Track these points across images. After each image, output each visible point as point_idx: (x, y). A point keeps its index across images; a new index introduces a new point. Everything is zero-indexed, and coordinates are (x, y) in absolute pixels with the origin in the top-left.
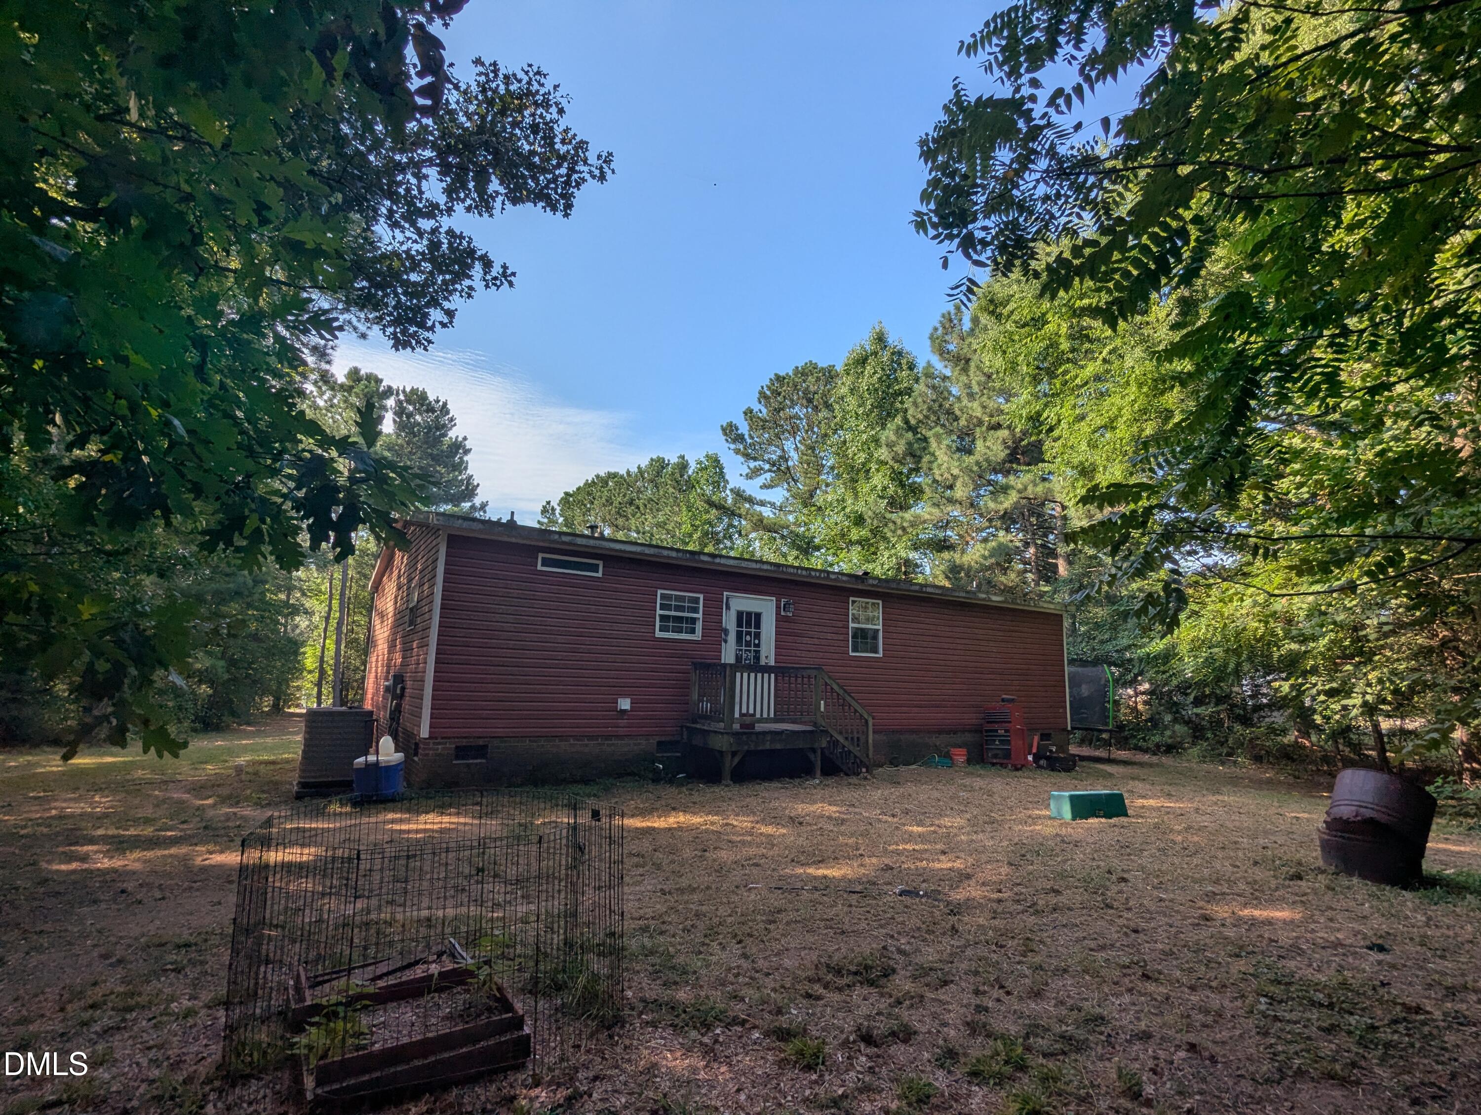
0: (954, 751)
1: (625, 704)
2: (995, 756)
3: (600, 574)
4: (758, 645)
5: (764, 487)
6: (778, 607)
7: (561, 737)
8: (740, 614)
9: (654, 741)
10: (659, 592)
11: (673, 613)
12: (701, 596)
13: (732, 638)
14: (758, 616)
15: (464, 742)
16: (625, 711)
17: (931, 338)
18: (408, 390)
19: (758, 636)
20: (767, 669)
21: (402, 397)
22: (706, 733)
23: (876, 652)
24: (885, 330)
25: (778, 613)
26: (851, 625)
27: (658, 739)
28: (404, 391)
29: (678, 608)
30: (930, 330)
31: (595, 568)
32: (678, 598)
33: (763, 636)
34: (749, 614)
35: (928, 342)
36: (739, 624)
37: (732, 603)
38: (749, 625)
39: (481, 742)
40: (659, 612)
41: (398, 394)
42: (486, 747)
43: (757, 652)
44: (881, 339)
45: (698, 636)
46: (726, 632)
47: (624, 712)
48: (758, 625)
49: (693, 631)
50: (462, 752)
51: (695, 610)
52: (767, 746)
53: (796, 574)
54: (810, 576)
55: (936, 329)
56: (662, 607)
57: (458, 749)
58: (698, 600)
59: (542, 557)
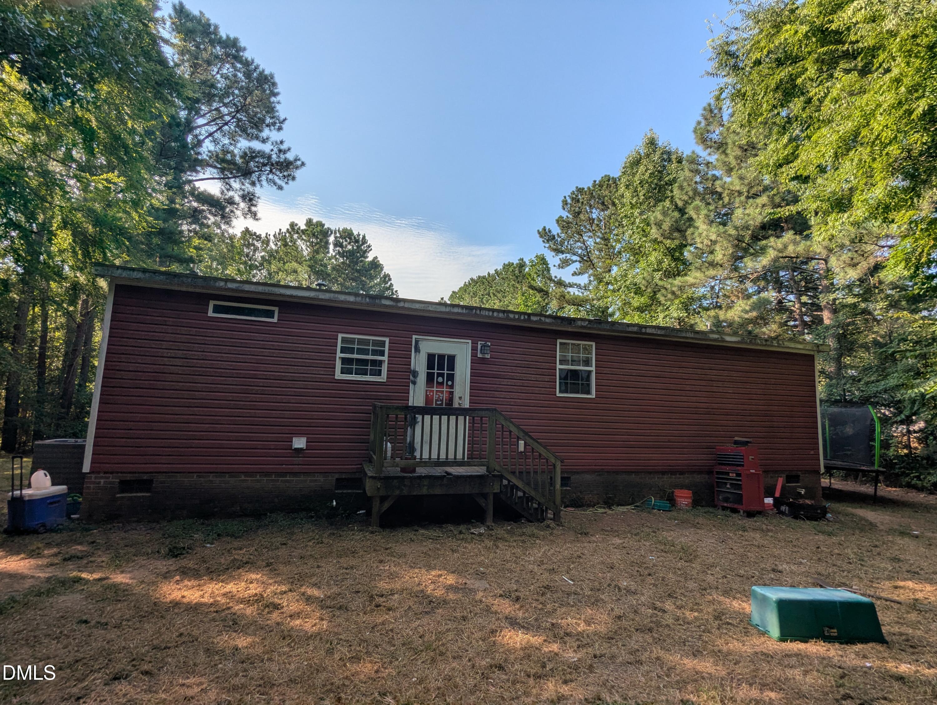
0: (678, 492)
1: (299, 443)
2: (726, 500)
3: (275, 320)
4: (452, 387)
5: (575, 274)
6: (474, 349)
7: (232, 474)
8: (431, 357)
9: (332, 479)
10: (340, 336)
11: (355, 356)
12: (387, 340)
13: (422, 379)
14: (452, 359)
15: (129, 477)
16: (301, 449)
17: (695, 131)
18: (341, 229)
19: (451, 377)
20: (461, 412)
21: (338, 235)
23: (588, 392)
24: (655, 136)
25: (474, 355)
26: (559, 366)
27: (337, 476)
28: (339, 231)
29: (360, 351)
30: (694, 125)
31: (270, 314)
32: (360, 342)
33: (457, 378)
34: (441, 357)
35: (693, 136)
36: (430, 366)
37: (422, 345)
38: (441, 367)
39: (145, 477)
40: (339, 355)
41: (335, 233)
42: (151, 481)
43: (452, 393)
44: (652, 143)
45: (383, 378)
46: (415, 374)
47: (298, 450)
48: (452, 367)
49: (379, 373)
50: (126, 486)
51: (382, 353)
52: (424, 491)
53: (492, 317)
54: (508, 318)
55: (699, 123)
56: (343, 350)
57: (122, 482)
58: (383, 344)
59: (212, 304)
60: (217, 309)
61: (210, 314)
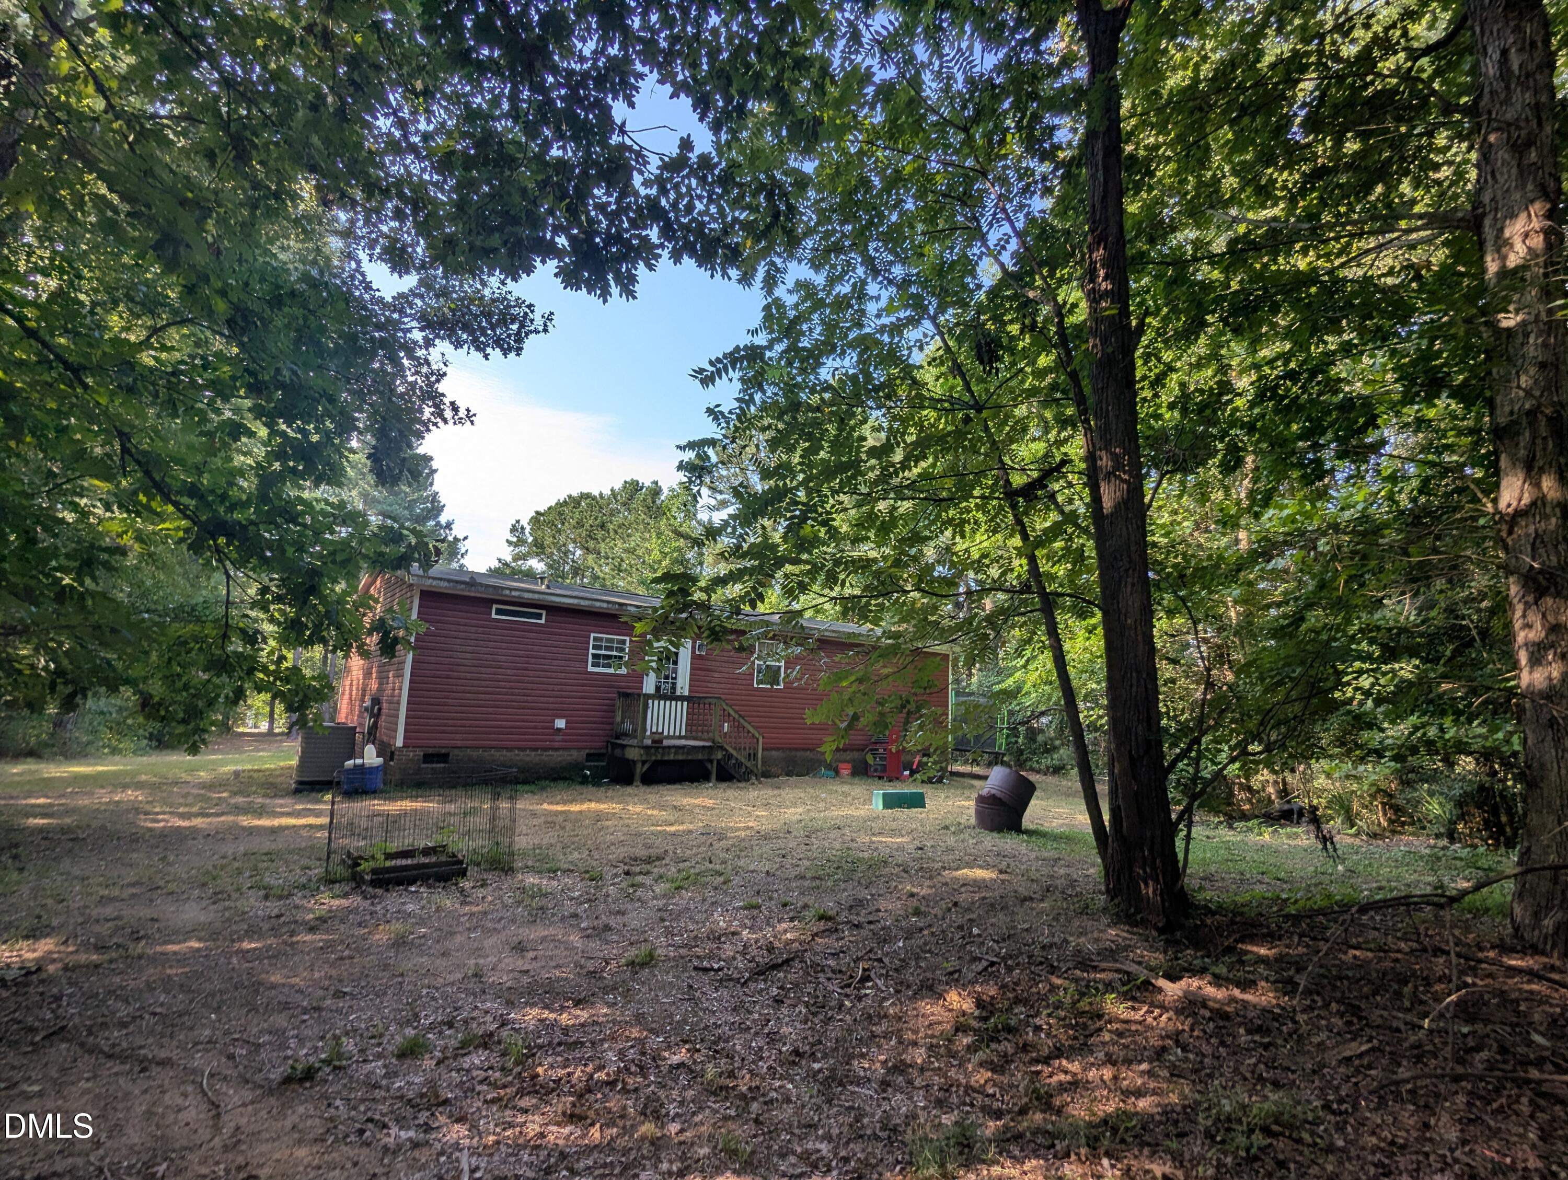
0: (841, 765)
1: (561, 723)
2: (876, 771)
3: (543, 621)
4: (675, 679)
6: (694, 648)
7: (508, 748)
9: (584, 753)
10: (592, 635)
11: (603, 652)
12: (628, 639)
13: (653, 672)
14: (676, 655)
15: (430, 751)
16: (561, 729)
19: (675, 671)
20: (681, 698)
22: (624, 747)
23: (778, 684)
25: (693, 652)
26: (757, 662)
27: (587, 751)
29: (607, 648)
31: (539, 616)
32: (608, 640)
33: (680, 672)
38: (668, 662)
39: (444, 751)
40: (591, 651)
42: (447, 755)
43: (674, 684)
45: (623, 671)
47: (559, 730)
48: (675, 663)
50: (428, 758)
51: (622, 650)
52: (672, 757)
56: (595, 647)
57: (425, 756)
58: (624, 642)
59: (495, 607)
60: (499, 612)
61: (494, 616)
